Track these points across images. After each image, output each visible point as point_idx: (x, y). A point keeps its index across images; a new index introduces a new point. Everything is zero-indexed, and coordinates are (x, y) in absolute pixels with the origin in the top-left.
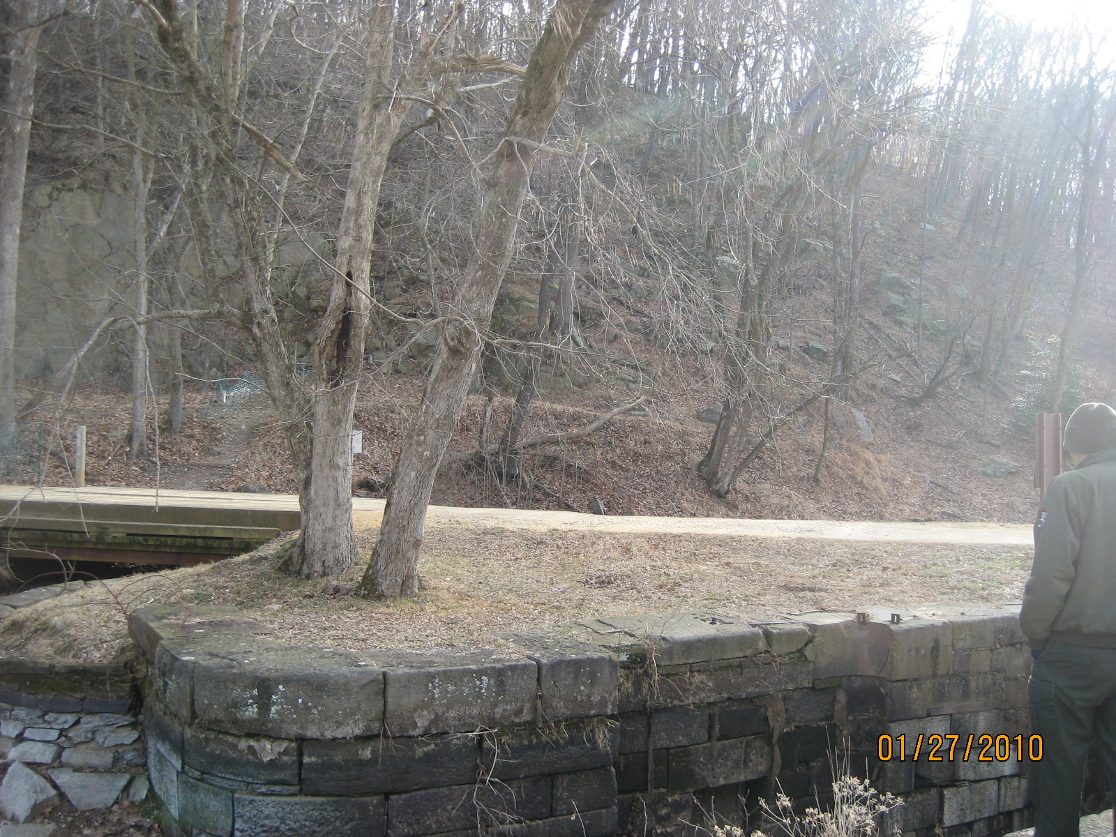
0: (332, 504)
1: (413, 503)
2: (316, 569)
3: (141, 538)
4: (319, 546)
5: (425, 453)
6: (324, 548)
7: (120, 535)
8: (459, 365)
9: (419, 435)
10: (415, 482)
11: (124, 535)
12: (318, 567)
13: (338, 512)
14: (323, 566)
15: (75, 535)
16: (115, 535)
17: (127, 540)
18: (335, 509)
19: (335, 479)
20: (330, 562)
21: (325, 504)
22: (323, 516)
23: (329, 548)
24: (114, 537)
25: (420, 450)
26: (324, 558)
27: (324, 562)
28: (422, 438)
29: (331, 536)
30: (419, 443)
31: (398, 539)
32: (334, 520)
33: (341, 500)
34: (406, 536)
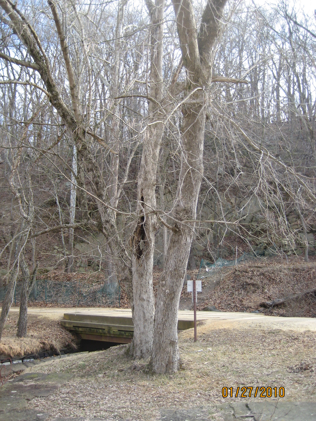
0: (142, 319)
1: (164, 320)
2: (138, 354)
3: (123, 332)
4: (139, 342)
5: (167, 291)
6: (141, 343)
7: (116, 330)
8: (178, 239)
9: (163, 281)
10: (163, 308)
11: (117, 331)
12: (138, 353)
13: (146, 324)
14: (141, 352)
15: (100, 330)
16: (114, 330)
17: (118, 333)
18: (144, 322)
19: (142, 306)
20: (144, 351)
21: (140, 320)
22: (139, 326)
23: (143, 344)
24: (114, 332)
25: (164, 289)
26: (141, 348)
27: (141, 351)
28: (164, 282)
29: (143, 336)
30: (163, 286)
31: (159, 340)
32: (144, 328)
33: (147, 317)
34: (163, 339)
